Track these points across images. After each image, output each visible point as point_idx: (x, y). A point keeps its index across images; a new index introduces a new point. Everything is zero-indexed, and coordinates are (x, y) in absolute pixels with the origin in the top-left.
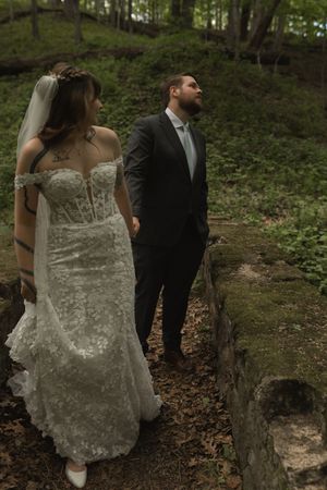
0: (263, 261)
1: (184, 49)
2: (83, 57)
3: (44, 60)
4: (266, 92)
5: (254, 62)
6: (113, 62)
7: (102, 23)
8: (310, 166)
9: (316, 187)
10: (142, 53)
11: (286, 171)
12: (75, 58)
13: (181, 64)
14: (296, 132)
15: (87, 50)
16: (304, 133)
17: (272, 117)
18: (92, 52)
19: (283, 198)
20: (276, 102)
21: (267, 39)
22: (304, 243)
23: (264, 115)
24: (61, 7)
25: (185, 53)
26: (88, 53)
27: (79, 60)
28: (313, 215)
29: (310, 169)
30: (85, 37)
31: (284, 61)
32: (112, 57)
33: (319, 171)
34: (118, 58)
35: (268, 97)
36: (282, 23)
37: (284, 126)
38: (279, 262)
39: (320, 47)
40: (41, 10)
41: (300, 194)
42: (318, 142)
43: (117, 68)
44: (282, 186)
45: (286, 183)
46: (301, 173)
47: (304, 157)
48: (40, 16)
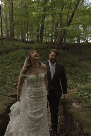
0: (78, 102)
1: (42, 47)
2: (15, 49)
3: (5, 50)
4: (64, 56)
5: (60, 49)
6: (23, 50)
7: (20, 41)
8: (78, 74)
9: (81, 80)
10: (31, 48)
11: (72, 76)
12: (13, 50)
13: (41, 50)
14: (73, 66)
15: (16, 48)
16: (75, 66)
17: (66, 62)
18: (18, 48)
19: (73, 84)
20: (67, 59)
21: (62, 44)
22: (81, 95)
23: (64, 62)
24: (9, 38)
25: (42, 48)
26: (17, 48)
27: (14, 50)
28: (82, 87)
29: (78, 75)
30: (15, 45)
31: (68, 49)
32: (23, 49)
33: (81, 76)
34: (25, 49)
35: (64, 57)
36: (65, 40)
37: (70, 64)
38: (83, 102)
39: (75, 45)
40: (4, 39)
41: (77, 82)
42: (80, 68)
43: (25, 52)
44: (72, 80)
45: (73, 79)
46: (77, 76)
47: (76, 72)
48: (3, 40)
